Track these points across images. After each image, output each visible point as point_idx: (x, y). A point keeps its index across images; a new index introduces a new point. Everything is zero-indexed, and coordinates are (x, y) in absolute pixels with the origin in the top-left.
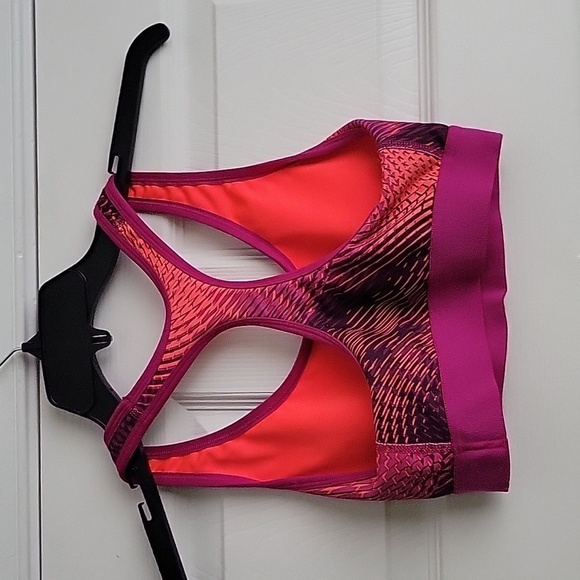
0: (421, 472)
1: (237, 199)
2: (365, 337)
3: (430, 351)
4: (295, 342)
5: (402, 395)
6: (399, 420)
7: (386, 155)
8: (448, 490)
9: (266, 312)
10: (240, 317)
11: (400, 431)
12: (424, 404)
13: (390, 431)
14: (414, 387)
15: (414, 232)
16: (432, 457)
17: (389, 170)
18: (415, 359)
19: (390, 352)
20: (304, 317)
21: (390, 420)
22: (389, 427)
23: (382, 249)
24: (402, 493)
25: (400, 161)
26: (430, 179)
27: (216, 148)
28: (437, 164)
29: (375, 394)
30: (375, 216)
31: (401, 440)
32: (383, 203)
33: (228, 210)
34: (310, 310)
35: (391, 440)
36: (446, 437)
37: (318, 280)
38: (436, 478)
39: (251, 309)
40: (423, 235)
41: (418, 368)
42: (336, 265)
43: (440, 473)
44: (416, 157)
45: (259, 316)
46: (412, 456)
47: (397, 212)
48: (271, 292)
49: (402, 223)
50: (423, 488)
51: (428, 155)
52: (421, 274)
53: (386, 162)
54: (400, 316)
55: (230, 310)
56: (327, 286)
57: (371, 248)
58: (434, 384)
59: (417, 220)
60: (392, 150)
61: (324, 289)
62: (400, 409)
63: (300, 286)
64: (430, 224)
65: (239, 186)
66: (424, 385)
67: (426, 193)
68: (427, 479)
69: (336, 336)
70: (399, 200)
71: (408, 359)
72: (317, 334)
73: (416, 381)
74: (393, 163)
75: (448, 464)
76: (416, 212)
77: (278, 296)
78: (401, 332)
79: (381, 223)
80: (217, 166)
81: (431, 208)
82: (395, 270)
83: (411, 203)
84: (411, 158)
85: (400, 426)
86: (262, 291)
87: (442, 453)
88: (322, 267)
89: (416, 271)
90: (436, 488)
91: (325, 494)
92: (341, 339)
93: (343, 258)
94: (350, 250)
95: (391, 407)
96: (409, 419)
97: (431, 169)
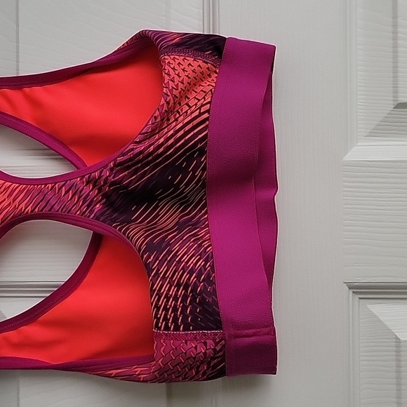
0: (194, 358)
1: (35, 103)
2: (146, 231)
3: (206, 244)
4: (85, 236)
5: (178, 285)
6: (175, 309)
7: (167, 61)
8: (221, 373)
9: (56, 207)
10: (32, 211)
11: (175, 320)
12: (198, 295)
13: (166, 319)
14: (189, 279)
15: (192, 133)
16: (205, 343)
17: (169, 75)
18: (192, 251)
19: (169, 244)
20: (91, 212)
21: (166, 309)
22: (166, 315)
23: (162, 149)
24: (179, 377)
25: (180, 67)
26: (208, 85)
27: (18, 57)
28: (215, 72)
29: (153, 285)
30: (156, 118)
31: (177, 328)
32: (163, 105)
33: (26, 113)
34: (98, 206)
35: (167, 328)
36: (218, 325)
37: (104, 177)
38: (209, 363)
39: (43, 204)
40: (200, 136)
41: (194, 260)
42: (120, 164)
43: (213, 358)
44: (195, 64)
45: (50, 210)
46: (186, 343)
47: (178, 115)
48: (60, 189)
49: (181, 124)
50: (197, 372)
51: (207, 63)
52: (198, 173)
53: (167, 67)
54: (181, 212)
55: (23, 205)
56: (113, 184)
57: (152, 148)
58: (209, 276)
59: (195, 122)
60: (172, 57)
61: (110, 187)
62: (176, 299)
63: (88, 183)
64: (207, 126)
65: (37, 91)
66: (198, 277)
67: (204, 98)
68: (201, 364)
69: (120, 230)
70: (180, 104)
71: (185, 252)
72: (103, 228)
73: (191, 273)
74: (174, 69)
75: (220, 350)
76: (193, 115)
77: (67, 192)
78: (180, 226)
79: (162, 124)
80: (18, 73)
81: (208, 111)
82: (175, 169)
83: (190, 107)
84: (190, 64)
85: (176, 315)
86: (52, 188)
87: (214, 340)
88: (107, 165)
89: (194, 170)
90: (209, 372)
91: (109, 376)
92: (124, 233)
93: (126, 157)
94: (132, 149)
95: (167, 297)
96: (184, 308)
97: (209, 75)
